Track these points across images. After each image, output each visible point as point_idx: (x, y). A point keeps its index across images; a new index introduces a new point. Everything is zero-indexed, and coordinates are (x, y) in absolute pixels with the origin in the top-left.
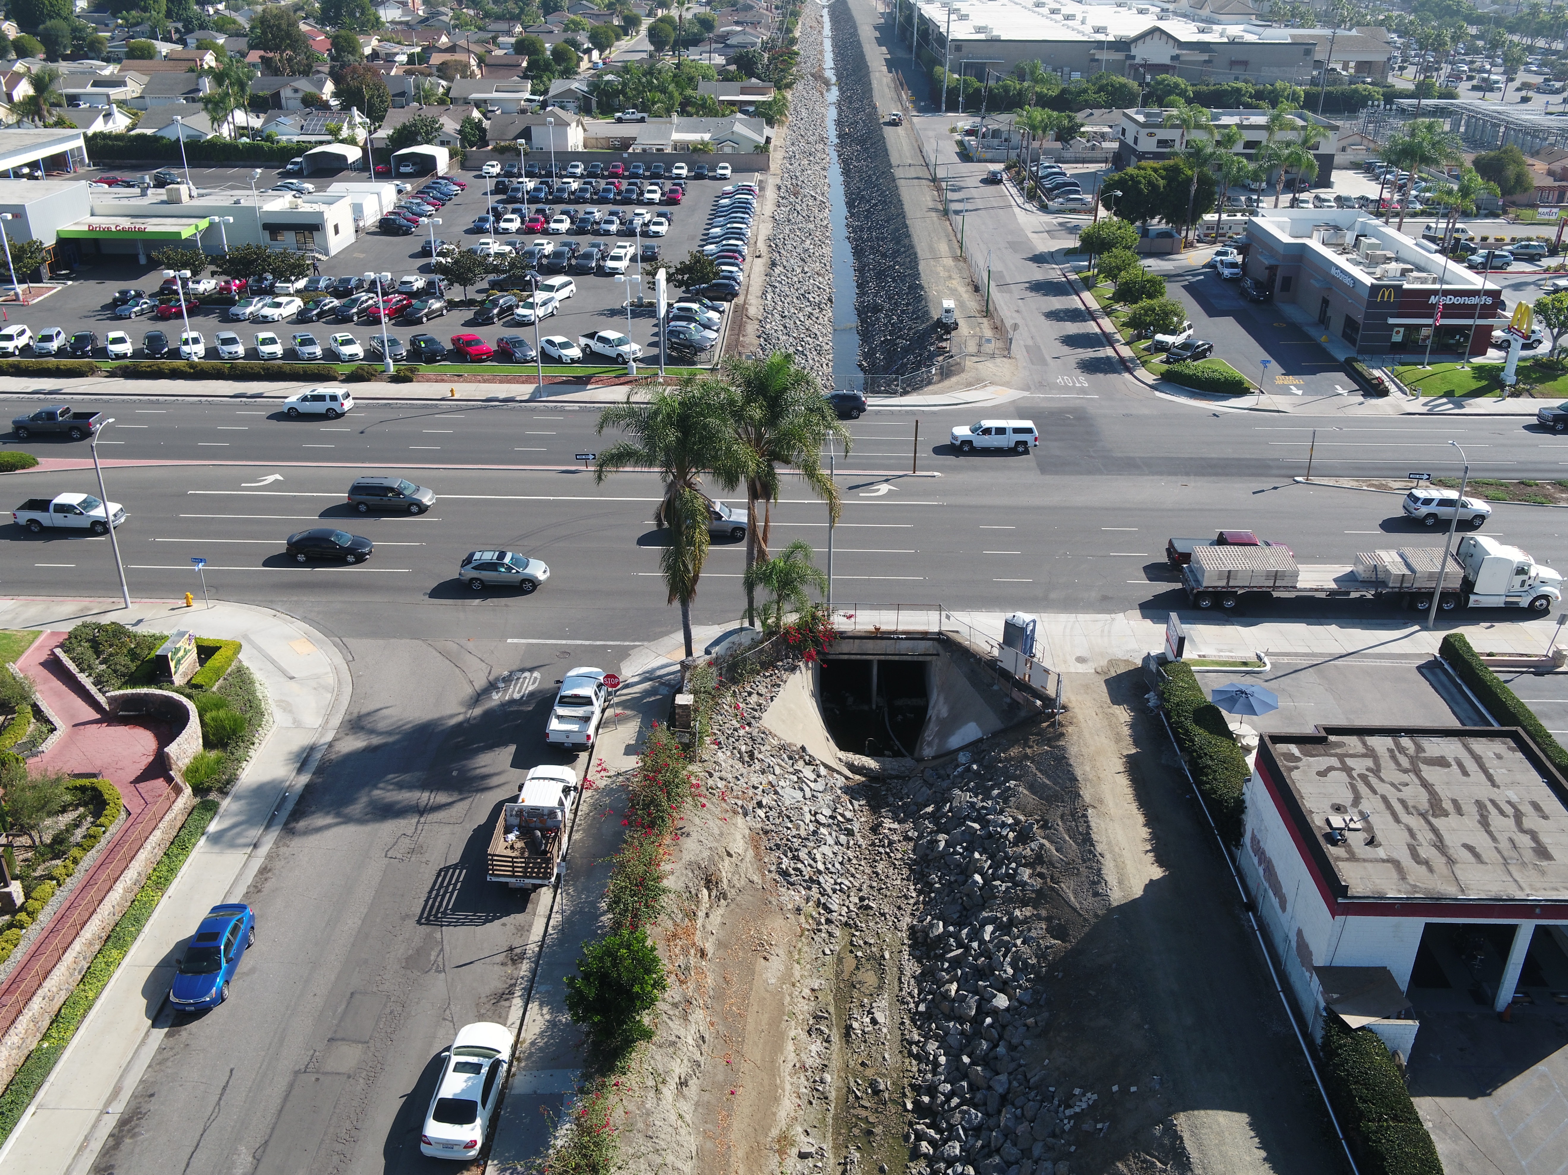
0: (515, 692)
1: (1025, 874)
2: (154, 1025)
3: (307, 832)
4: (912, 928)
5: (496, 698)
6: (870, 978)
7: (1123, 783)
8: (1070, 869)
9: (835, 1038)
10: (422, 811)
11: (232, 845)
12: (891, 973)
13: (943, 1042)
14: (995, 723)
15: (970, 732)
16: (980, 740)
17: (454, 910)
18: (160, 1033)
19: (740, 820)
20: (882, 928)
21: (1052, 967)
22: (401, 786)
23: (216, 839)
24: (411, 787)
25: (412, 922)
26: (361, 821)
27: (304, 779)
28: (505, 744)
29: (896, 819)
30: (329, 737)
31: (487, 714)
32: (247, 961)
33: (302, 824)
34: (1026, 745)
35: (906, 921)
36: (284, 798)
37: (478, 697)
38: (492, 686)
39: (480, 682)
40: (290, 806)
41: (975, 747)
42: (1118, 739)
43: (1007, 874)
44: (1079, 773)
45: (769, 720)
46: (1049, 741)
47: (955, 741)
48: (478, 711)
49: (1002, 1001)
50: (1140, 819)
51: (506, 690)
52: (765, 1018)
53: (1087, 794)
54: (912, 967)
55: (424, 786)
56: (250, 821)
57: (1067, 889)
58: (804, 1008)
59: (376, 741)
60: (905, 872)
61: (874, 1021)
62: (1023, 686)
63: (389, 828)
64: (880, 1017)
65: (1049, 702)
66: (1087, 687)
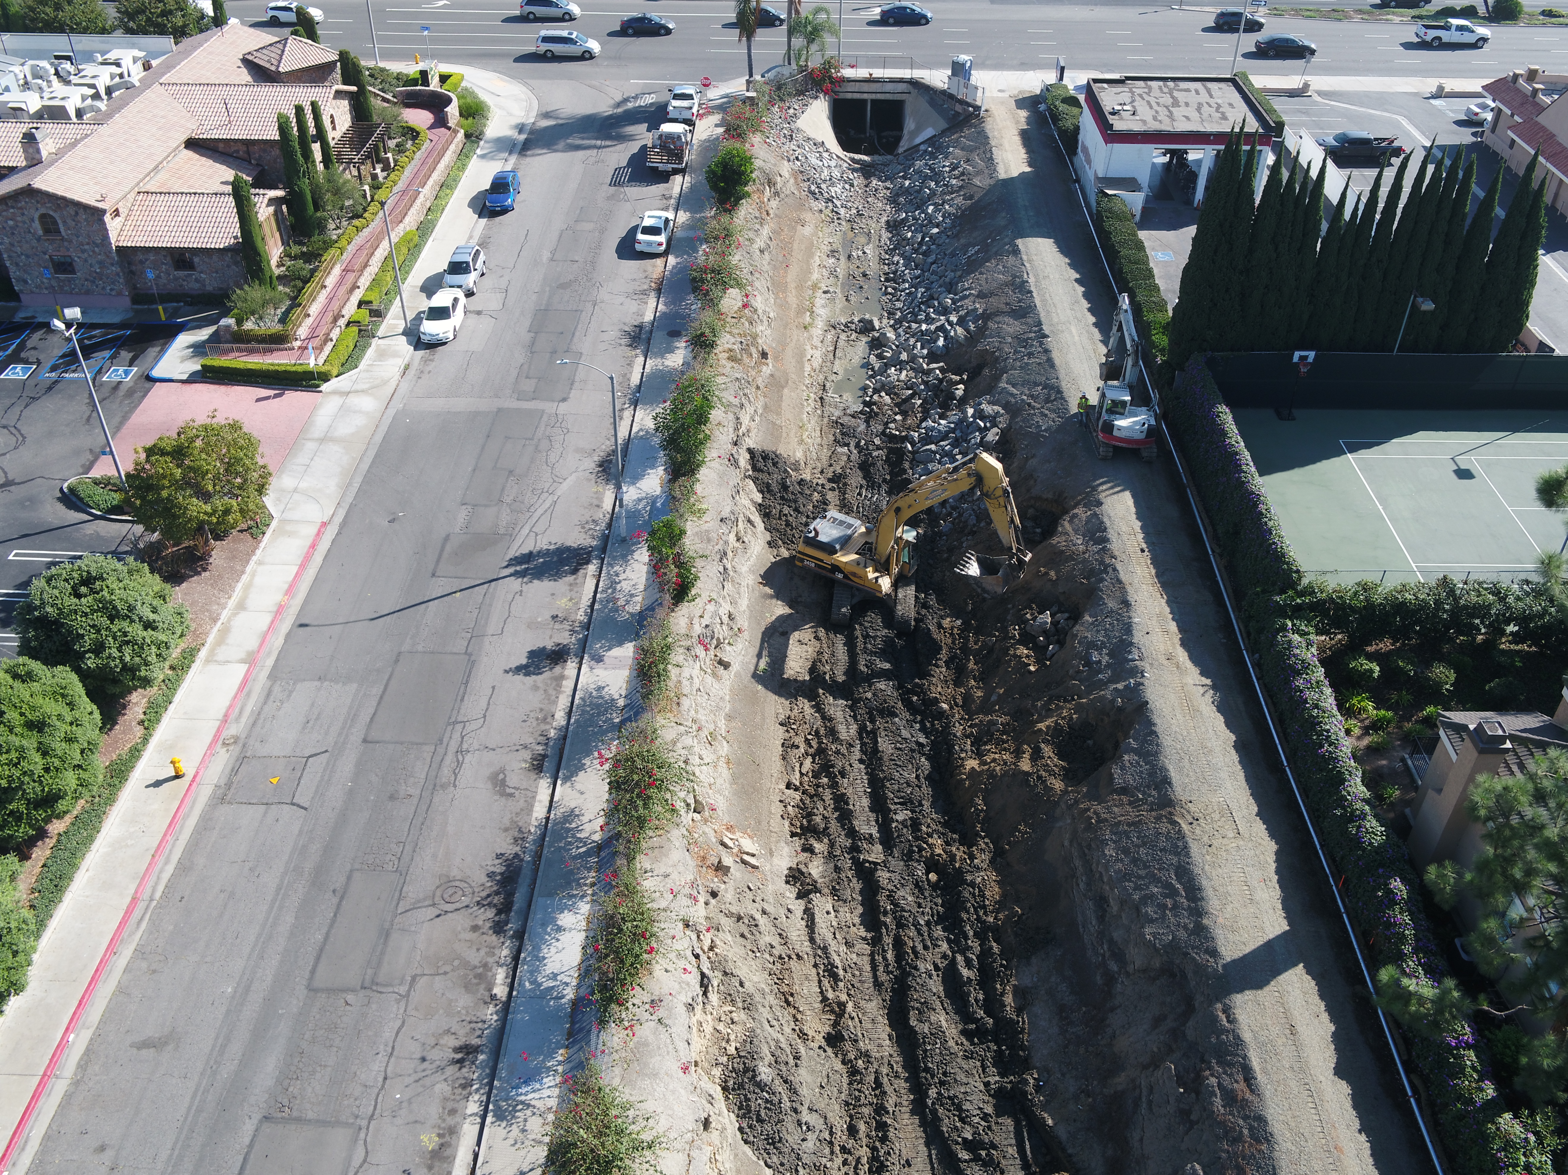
0: (641, 102)
1: (954, 182)
2: (479, 217)
3: (533, 155)
4: (888, 222)
5: (630, 105)
6: (863, 240)
7: (1017, 140)
8: (979, 173)
9: (843, 259)
10: (599, 148)
11: (492, 159)
12: (875, 238)
13: (901, 255)
14: (943, 125)
15: (929, 132)
16: (935, 136)
17: (628, 181)
18: (484, 221)
19: (786, 162)
20: (870, 222)
21: (963, 212)
22: (583, 139)
23: (483, 157)
24: (589, 139)
25: (607, 186)
26: (562, 151)
27: (523, 137)
28: (641, 123)
29: (880, 180)
30: (532, 120)
31: (625, 111)
32: (519, 198)
33: (529, 153)
34: (962, 131)
35: (884, 219)
36: (515, 144)
37: (618, 105)
38: (626, 100)
39: (618, 98)
40: (520, 147)
41: (930, 141)
42: (1017, 122)
43: (944, 185)
44: (990, 135)
45: (800, 123)
46: (975, 127)
47: (918, 140)
48: (620, 110)
49: (935, 230)
50: (1023, 151)
51: (635, 102)
52: (803, 247)
53: (993, 142)
54: (886, 235)
55: (597, 139)
56: (500, 150)
57: (977, 181)
58: (826, 249)
59: (561, 122)
60: (885, 201)
61: (864, 253)
62: (962, 102)
63: (580, 154)
64: (868, 251)
65: (978, 108)
66: (1002, 103)
